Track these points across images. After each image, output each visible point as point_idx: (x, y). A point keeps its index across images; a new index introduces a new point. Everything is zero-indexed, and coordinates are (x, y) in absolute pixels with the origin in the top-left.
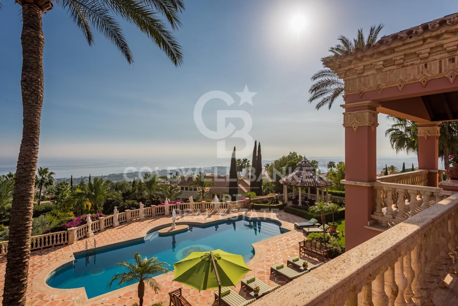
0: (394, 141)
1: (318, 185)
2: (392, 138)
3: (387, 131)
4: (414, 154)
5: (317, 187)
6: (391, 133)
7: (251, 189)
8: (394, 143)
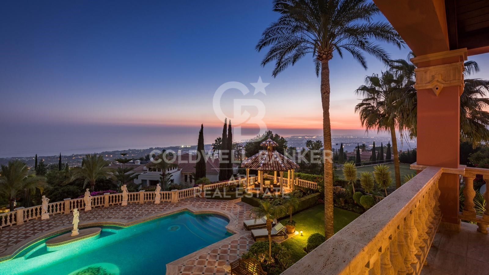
0: (365, 118)
1: (281, 169)
2: (362, 114)
3: (357, 106)
4: (387, 133)
5: (280, 171)
6: (361, 108)
7: (220, 170)
8: (365, 119)
